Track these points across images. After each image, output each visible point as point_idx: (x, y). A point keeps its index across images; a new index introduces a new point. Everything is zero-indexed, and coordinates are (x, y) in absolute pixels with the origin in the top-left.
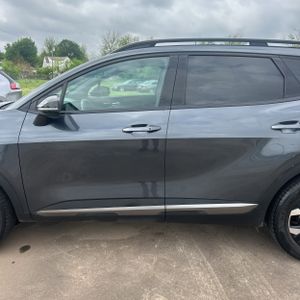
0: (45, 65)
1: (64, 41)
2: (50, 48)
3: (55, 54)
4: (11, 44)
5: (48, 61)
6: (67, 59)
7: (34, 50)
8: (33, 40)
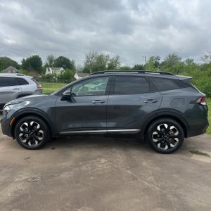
0: (47, 73)
1: (61, 57)
2: (51, 62)
3: (54, 66)
4: (26, 59)
5: (49, 70)
6: (62, 69)
7: (41, 63)
8: (40, 57)
